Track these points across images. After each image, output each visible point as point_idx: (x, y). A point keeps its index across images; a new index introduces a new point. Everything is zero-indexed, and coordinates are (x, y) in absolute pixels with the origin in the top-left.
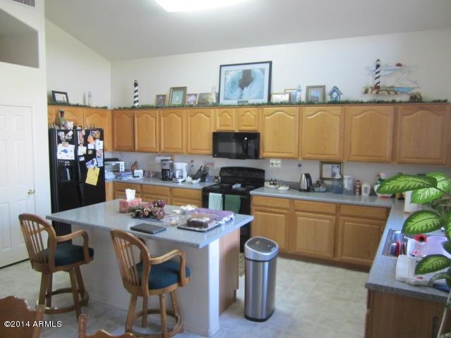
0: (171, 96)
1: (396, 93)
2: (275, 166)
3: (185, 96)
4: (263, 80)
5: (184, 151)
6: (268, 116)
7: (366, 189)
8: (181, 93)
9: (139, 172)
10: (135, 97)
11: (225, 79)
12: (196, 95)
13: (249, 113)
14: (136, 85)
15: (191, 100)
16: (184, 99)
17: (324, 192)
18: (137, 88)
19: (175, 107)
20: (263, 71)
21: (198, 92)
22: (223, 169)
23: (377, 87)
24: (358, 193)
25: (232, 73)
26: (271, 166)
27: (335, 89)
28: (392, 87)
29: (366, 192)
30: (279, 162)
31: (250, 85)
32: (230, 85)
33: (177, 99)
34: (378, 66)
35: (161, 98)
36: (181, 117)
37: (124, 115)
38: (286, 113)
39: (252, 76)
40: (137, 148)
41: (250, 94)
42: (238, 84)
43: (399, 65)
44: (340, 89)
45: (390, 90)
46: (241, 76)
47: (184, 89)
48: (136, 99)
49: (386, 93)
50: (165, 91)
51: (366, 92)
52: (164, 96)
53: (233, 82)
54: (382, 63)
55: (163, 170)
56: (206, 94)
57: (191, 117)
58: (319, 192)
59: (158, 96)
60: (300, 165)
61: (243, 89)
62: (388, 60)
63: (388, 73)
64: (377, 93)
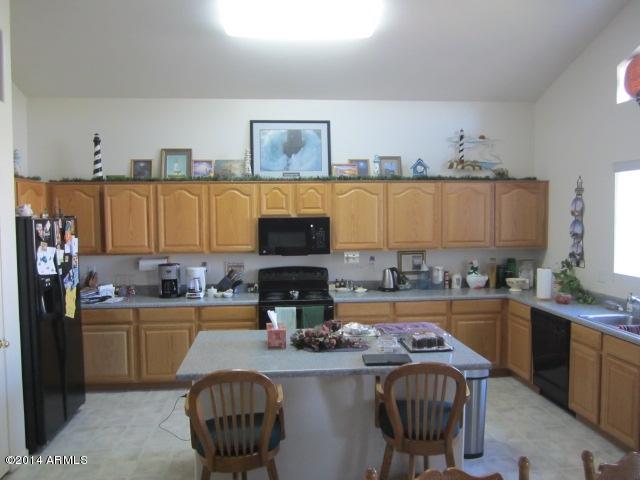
0: (163, 163)
1: (481, 168)
2: (351, 261)
3: (190, 163)
4: (320, 146)
5: (205, 249)
6: (342, 194)
7: (458, 280)
8: (183, 159)
9: (107, 289)
10: (96, 162)
11: (261, 142)
12: (209, 162)
13: (312, 191)
14: (97, 141)
15: (202, 169)
16: (189, 168)
17: (410, 289)
18: (98, 147)
19: (173, 180)
20: (319, 133)
21: (213, 158)
22: (263, 272)
23: (461, 161)
24: (447, 286)
25: (271, 133)
26: (346, 261)
27: (420, 162)
28: (475, 162)
29: (458, 284)
30: (357, 255)
31: (300, 152)
32: (269, 150)
33: (176, 168)
34: (462, 137)
35: (142, 165)
36: (199, 196)
37: (78, 193)
38: (365, 190)
39: (303, 139)
40: (109, 247)
41: (301, 164)
42: (281, 148)
43: (482, 137)
44: (426, 162)
45: (475, 165)
46: (285, 139)
47: (188, 152)
48: (99, 166)
49: (471, 168)
50: (150, 154)
51: (451, 167)
52: (149, 163)
53: (273, 147)
54: (465, 133)
55: (164, 281)
56: (227, 161)
57: (216, 195)
58: (406, 290)
59: (136, 162)
60: (372, 258)
61: (290, 156)
62: (472, 130)
63: (471, 145)
64: (463, 168)
